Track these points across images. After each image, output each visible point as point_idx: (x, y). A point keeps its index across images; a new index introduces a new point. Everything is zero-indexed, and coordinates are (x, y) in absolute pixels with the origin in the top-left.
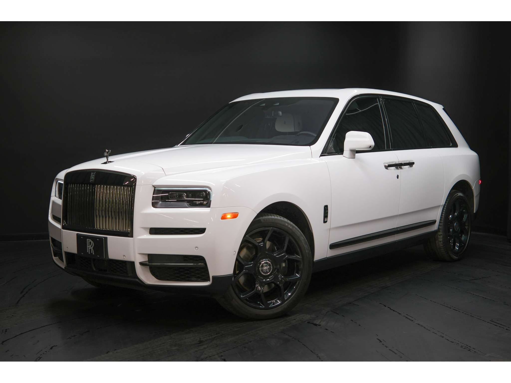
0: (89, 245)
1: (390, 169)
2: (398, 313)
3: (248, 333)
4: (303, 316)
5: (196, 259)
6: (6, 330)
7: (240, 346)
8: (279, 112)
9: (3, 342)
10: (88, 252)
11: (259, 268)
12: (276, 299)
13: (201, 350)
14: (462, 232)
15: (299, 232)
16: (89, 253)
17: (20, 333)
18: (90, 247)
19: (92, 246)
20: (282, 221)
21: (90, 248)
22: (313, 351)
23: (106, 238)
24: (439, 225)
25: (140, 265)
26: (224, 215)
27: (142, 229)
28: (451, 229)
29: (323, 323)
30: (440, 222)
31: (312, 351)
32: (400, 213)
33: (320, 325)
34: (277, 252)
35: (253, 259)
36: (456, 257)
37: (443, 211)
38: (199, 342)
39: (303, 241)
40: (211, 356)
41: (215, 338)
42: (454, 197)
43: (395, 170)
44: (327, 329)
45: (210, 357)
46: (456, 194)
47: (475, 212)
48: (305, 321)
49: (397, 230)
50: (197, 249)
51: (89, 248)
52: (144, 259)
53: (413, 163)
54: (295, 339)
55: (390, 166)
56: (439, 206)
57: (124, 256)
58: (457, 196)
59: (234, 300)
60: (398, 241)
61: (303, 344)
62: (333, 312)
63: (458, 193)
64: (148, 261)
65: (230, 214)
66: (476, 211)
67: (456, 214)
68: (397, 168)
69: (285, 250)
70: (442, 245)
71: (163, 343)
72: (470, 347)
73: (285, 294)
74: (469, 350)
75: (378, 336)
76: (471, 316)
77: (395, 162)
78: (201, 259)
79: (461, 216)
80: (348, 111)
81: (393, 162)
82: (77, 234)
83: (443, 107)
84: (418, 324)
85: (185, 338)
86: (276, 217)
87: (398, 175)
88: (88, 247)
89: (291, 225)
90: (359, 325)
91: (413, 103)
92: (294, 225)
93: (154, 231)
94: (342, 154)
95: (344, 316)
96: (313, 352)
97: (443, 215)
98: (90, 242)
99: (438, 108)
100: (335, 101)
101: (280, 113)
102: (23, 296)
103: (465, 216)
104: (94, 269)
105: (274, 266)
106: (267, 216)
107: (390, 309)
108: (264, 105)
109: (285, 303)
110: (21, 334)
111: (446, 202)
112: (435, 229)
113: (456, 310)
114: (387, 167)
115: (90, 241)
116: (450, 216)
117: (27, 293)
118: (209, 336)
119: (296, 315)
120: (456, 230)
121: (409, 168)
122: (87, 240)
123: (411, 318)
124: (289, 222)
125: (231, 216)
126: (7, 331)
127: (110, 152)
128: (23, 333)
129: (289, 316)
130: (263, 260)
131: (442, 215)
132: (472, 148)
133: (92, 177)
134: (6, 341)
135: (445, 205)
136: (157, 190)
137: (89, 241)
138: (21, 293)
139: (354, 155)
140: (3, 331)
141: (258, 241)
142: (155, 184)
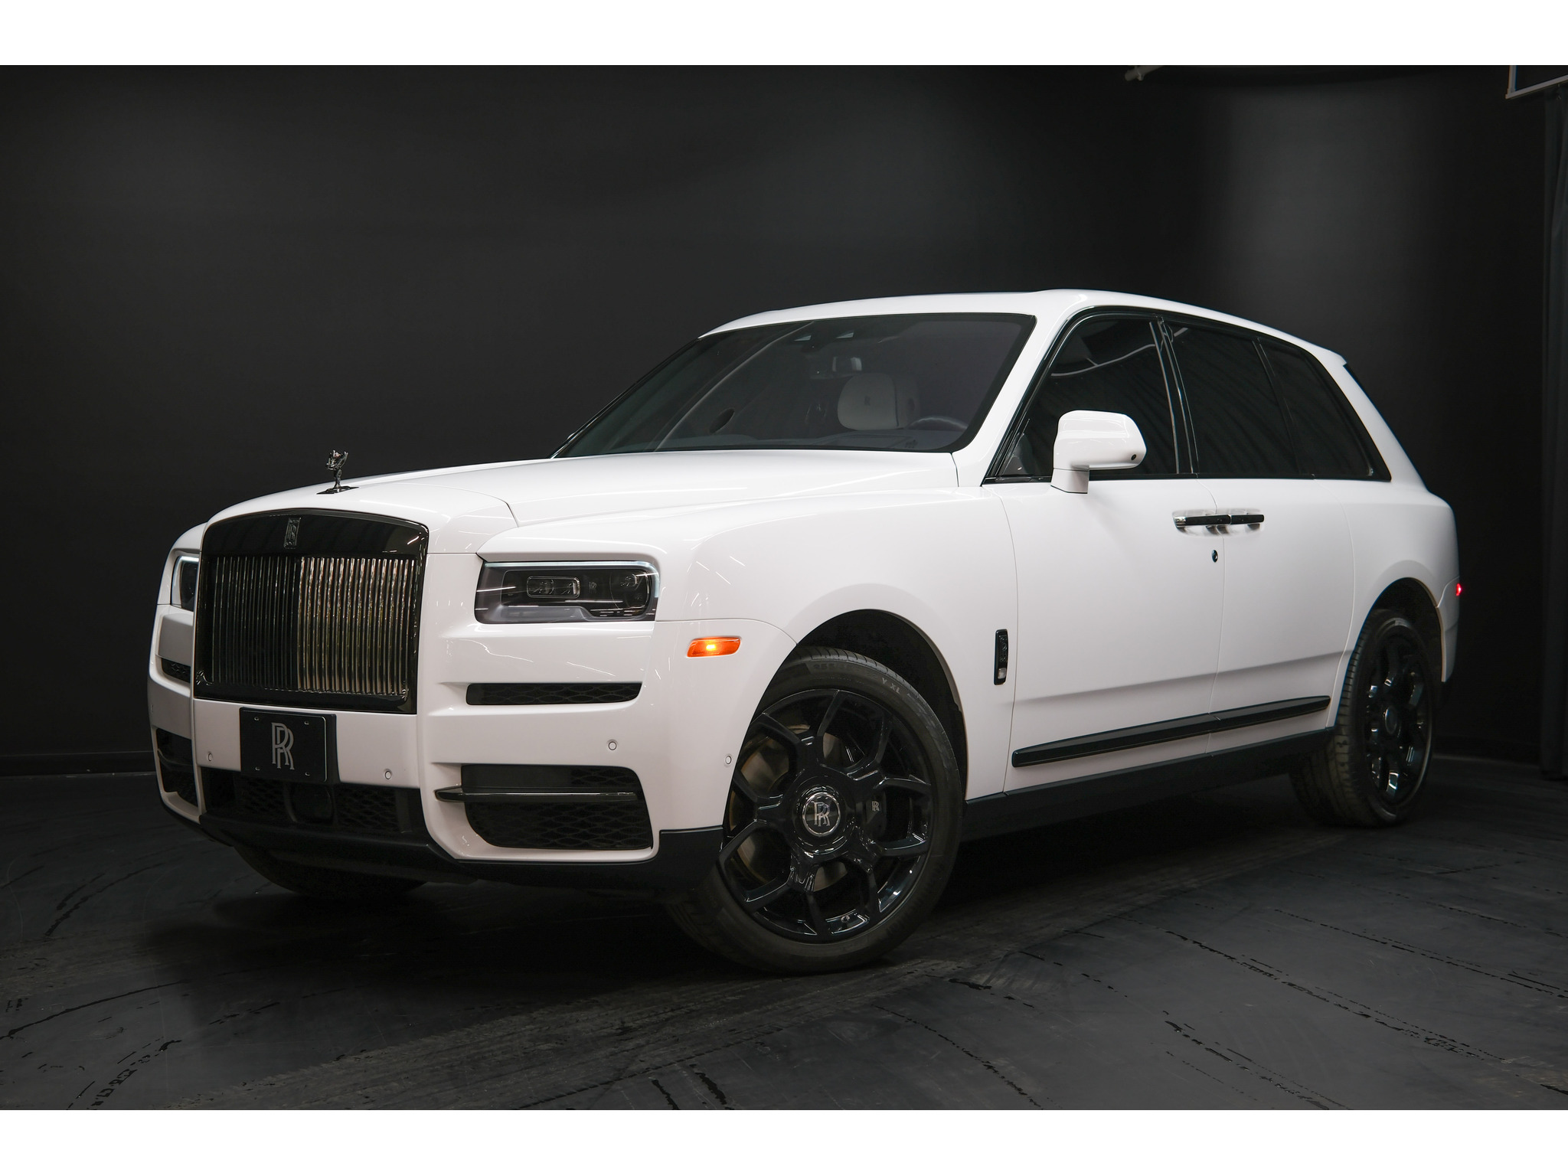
0: (279, 742)
1: (1192, 533)
2: (1226, 956)
3: (770, 1007)
4: (933, 965)
5: (610, 779)
6: (20, 1000)
7: (748, 1040)
8: (852, 359)
9: (12, 1032)
10: (274, 762)
11: (800, 814)
12: (851, 912)
13: (627, 1051)
14: (1407, 739)
15: (922, 704)
16: (279, 767)
17: (63, 1009)
18: (282, 748)
19: (286, 746)
20: (870, 669)
21: (282, 751)
22: (971, 1053)
23: (332, 719)
24: (1339, 715)
25: (436, 800)
26: (697, 642)
27: (442, 686)
28: (1375, 728)
29: (998, 983)
30: (1341, 705)
31: (969, 1054)
32: (1222, 668)
33: (989, 987)
34: (856, 766)
35: (781, 787)
36: (1389, 814)
37: (1349, 671)
38: (620, 1031)
39: (933, 734)
40: (660, 1067)
41: (667, 1020)
42: (1384, 629)
43: (1205, 534)
44: (1010, 998)
45: (657, 1068)
46: (1389, 622)
47: (1444, 679)
48: (942, 978)
49: (1214, 719)
50: (612, 746)
51: (279, 751)
52: (451, 780)
53: (1261, 518)
54: (915, 1022)
55: (1192, 521)
56: (1337, 655)
57: (388, 771)
58: (1393, 625)
59: (723, 910)
60: (1215, 754)
61: (940, 1035)
62: (1027, 954)
63: (1394, 619)
64: (461, 787)
65: (714, 641)
66: (1450, 674)
67: (1388, 683)
68: (1212, 530)
69: (879, 761)
70: (1346, 776)
71: (509, 1035)
72: (1453, 1041)
73: (881, 896)
74: (1451, 1049)
75: (1168, 1014)
76: (1449, 963)
77: (1206, 511)
78: (624, 779)
79: (1402, 690)
80: (1058, 367)
81: (1201, 511)
82: (242, 709)
83: (1344, 363)
84: (1291, 985)
85: (577, 1021)
86: (852, 659)
87: (1215, 552)
88: (276, 749)
89: (897, 683)
90: (1109, 987)
91: (1257, 342)
92: (906, 684)
93: (482, 694)
94: (1049, 480)
95: (1060, 965)
96: (972, 1056)
97: (1351, 682)
98: (282, 733)
99: (1332, 362)
100: (1026, 324)
101: (858, 363)
102: (67, 916)
103: (1417, 691)
104: (294, 819)
105: (847, 806)
106: (825, 655)
107: (1201, 946)
108: (808, 338)
109: (880, 923)
110: (67, 1011)
111: (1357, 645)
112: (1327, 726)
113: (1403, 949)
114: (1182, 525)
115: (282, 729)
116: (1372, 687)
117: (76, 907)
118: (650, 1016)
119: (914, 963)
120: (1387, 729)
121: (1247, 531)
122: (274, 725)
123: (1266, 969)
124: (891, 673)
125: (718, 646)
126: (22, 1003)
127: (345, 458)
128: (72, 1010)
129: (893, 964)
130: (813, 789)
131: (1346, 684)
132: (1433, 484)
133: (292, 531)
134: (22, 1028)
135: (1355, 652)
136: (492, 568)
137: (277, 727)
138: (60, 907)
139: (1086, 485)
140: (9, 1004)
141: (797, 732)
142: (486, 549)
